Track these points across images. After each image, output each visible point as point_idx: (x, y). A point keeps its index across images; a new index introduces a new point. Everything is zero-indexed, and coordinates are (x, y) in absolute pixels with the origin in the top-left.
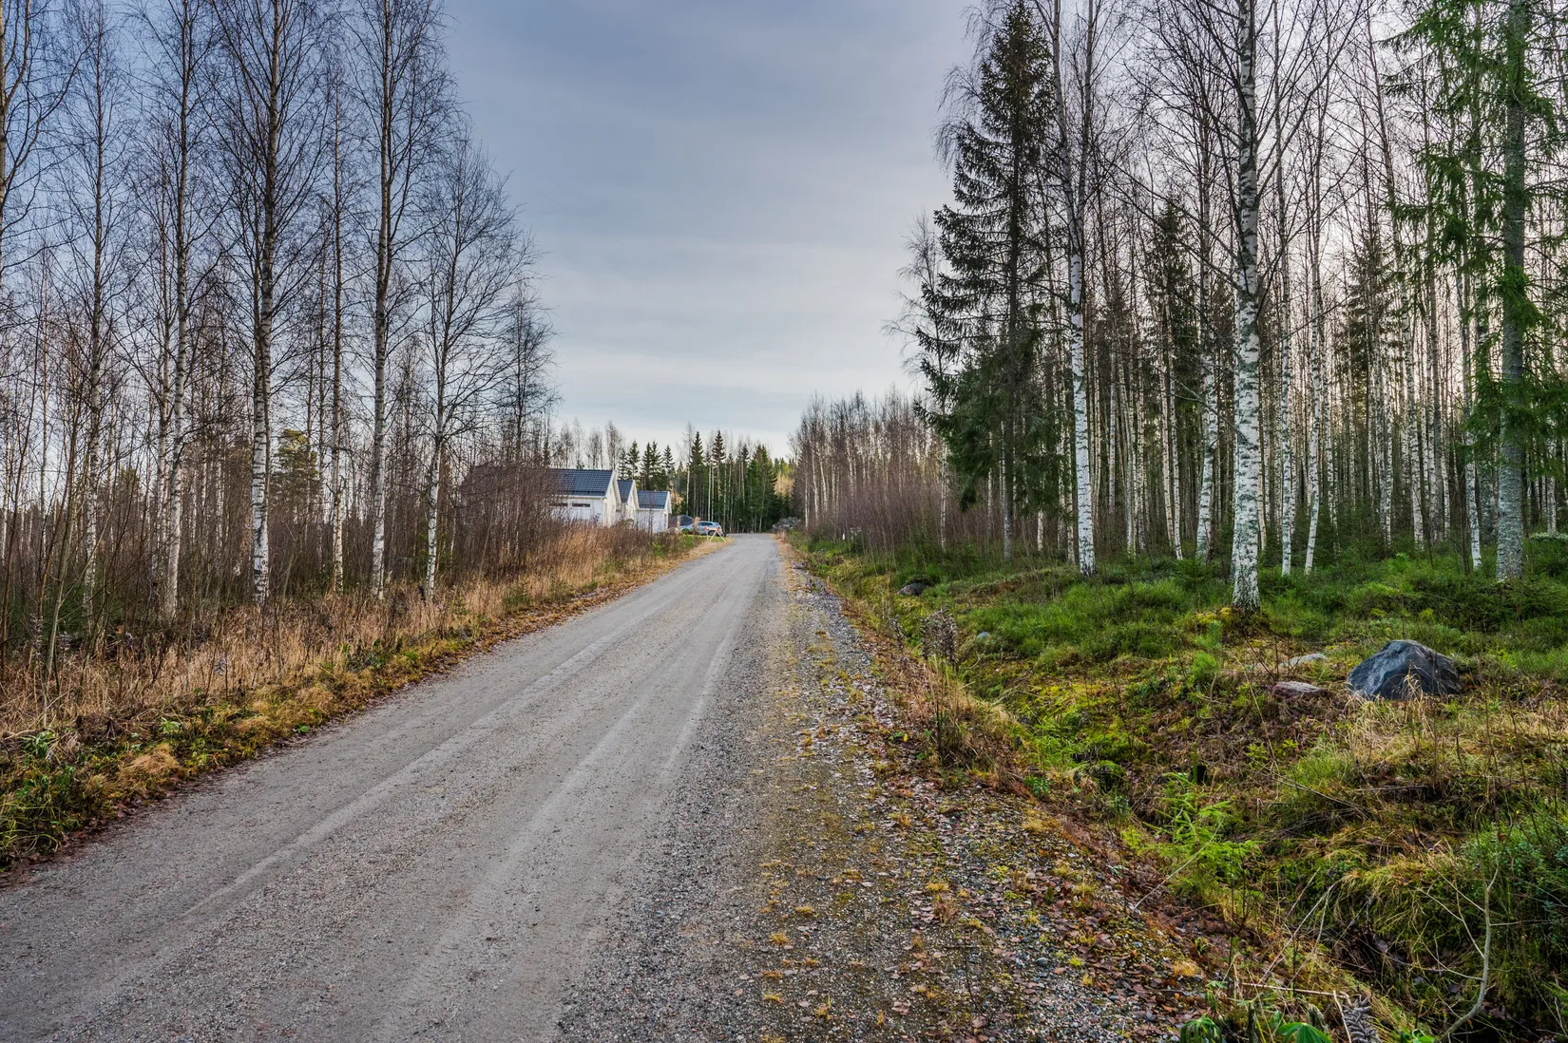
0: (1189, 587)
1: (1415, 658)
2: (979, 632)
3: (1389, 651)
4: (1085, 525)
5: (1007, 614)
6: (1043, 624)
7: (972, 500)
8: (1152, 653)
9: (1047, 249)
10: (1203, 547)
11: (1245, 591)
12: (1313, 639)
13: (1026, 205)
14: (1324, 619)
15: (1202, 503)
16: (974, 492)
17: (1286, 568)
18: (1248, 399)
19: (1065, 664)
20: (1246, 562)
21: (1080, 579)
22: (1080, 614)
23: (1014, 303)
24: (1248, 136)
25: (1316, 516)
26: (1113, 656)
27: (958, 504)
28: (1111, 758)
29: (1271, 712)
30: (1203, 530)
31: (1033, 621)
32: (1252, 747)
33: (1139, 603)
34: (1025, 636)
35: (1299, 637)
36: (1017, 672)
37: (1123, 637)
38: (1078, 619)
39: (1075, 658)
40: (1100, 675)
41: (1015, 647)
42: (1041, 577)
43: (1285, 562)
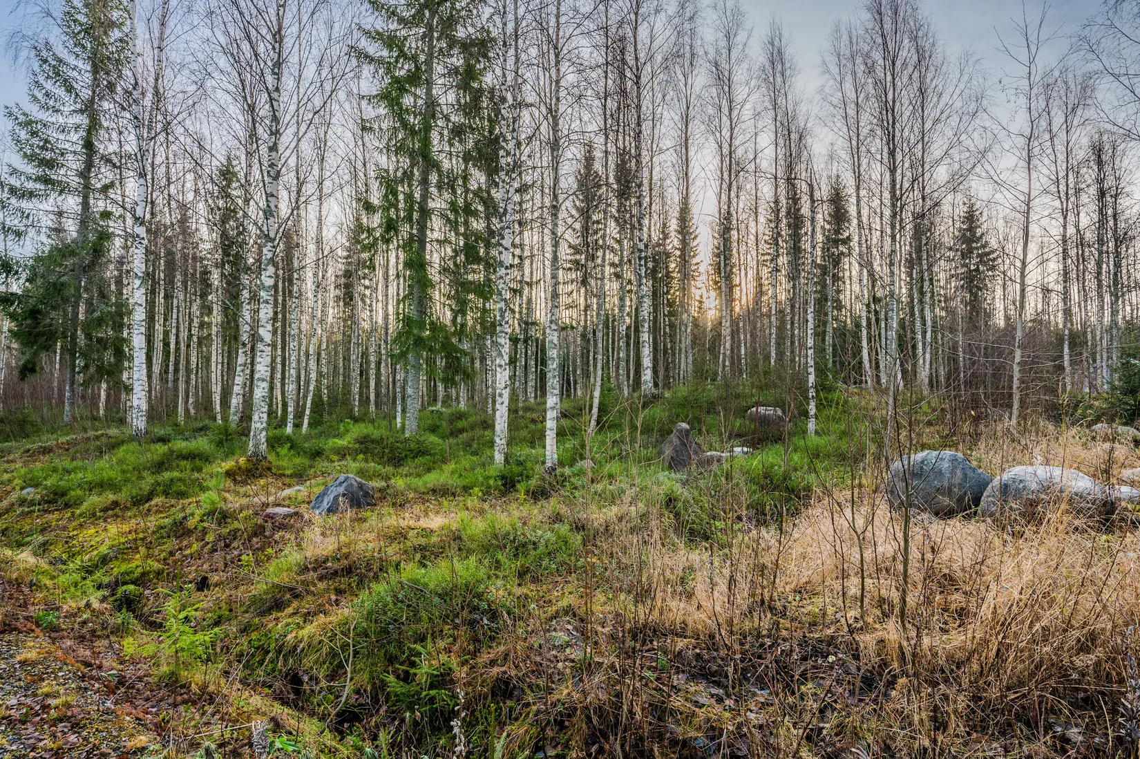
0: (220, 444)
1: (352, 485)
2: (22, 488)
3: (338, 482)
4: (139, 396)
5: (55, 470)
6: (89, 477)
7: (33, 370)
8: (182, 495)
9: (120, 168)
10: (235, 414)
11: (256, 446)
12: (300, 476)
13: (101, 126)
14: (307, 462)
15: (236, 382)
16: (34, 364)
17: (289, 429)
18: (266, 311)
19: (105, 510)
20: (258, 425)
21: (132, 439)
22: (125, 467)
23: (85, 205)
24: (274, 128)
25: (311, 394)
26: (149, 499)
27: (16, 373)
28: (132, 583)
29: (259, 531)
30: (235, 401)
31: (80, 475)
32: (243, 557)
33: (178, 457)
34: (70, 489)
35: (291, 476)
36: (58, 520)
37: (159, 484)
38: (123, 472)
39: (116, 504)
40: (135, 516)
41: (57, 499)
42: (97, 438)
43: (289, 425)
